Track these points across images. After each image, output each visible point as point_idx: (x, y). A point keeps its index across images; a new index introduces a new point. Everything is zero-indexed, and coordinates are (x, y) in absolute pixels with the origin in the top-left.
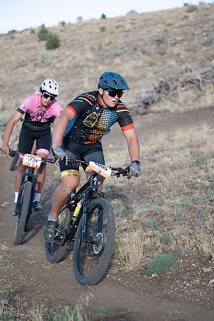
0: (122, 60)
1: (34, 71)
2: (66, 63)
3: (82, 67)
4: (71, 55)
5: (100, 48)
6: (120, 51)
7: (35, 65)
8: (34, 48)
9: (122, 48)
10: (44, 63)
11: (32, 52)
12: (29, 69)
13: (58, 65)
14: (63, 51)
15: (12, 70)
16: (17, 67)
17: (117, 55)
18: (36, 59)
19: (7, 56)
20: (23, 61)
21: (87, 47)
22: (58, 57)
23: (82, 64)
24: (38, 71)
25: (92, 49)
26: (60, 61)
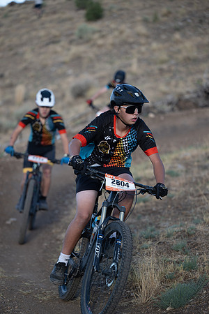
0: (184, 35)
1: (69, 50)
2: (110, 40)
3: (131, 44)
4: (117, 29)
5: (156, 19)
6: (181, 24)
7: (71, 42)
8: (70, 19)
9: (184, 20)
10: (82, 39)
11: (67, 25)
12: (63, 47)
13: (100, 42)
14: (107, 23)
15: (41, 47)
16: (47, 44)
17: (177, 29)
18: (72, 34)
19: (35, 30)
20: (55, 36)
21: (139, 18)
22: (100, 31)
23: (131, 40)
24: (75, 49)
25: (145, 21)
26: (103, 37)
